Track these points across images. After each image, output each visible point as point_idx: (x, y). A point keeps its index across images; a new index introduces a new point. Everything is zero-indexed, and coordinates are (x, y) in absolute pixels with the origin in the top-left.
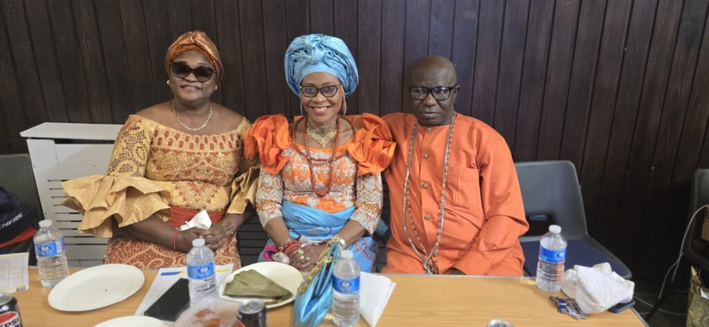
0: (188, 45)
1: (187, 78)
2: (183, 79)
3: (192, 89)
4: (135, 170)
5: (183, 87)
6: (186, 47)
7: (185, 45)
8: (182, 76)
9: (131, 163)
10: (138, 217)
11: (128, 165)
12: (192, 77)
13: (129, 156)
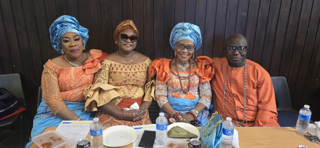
0: (127, 26)
1: (127, 41)
2: (125, 41)
3: (129, 45)
4: (103, 82)
5: (125, 45)
6: (126, 27)
7: (125, 26)
8: (124, 40)
9: (101, 79)
10: (105, 102)
11: (100, 80)
12: (129, 40)
13: (100, 76)
